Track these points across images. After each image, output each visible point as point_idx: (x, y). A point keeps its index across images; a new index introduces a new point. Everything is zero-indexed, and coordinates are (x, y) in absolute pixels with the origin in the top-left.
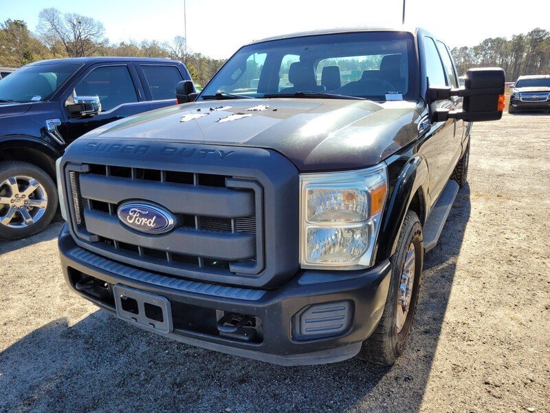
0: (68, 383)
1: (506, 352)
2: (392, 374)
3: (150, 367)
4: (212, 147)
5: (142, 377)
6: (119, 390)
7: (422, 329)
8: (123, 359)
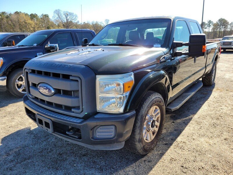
0: (23, 150)
1: (197, 155)
2: (144, 159)
3: (53, 147)
4: (67, 64)
5: (49, 150)
6: (39, 154)
7: (165, 143)
8: (45, 143)
